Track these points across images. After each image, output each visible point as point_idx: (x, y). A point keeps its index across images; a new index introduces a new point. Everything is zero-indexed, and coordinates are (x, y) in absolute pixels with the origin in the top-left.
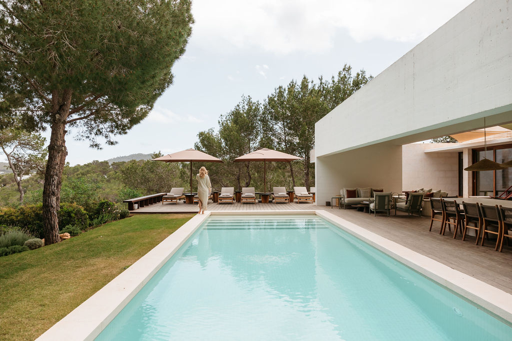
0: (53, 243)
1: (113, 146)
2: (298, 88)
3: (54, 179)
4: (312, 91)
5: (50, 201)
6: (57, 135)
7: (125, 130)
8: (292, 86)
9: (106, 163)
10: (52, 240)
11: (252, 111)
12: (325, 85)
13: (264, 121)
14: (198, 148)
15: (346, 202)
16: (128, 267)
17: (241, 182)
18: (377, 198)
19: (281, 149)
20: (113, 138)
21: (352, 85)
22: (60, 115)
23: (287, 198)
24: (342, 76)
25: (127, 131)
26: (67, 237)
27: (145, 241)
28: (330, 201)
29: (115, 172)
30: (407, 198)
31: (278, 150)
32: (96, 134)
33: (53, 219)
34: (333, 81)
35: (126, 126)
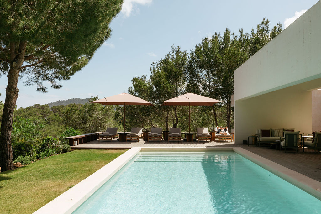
0: (8, 170)
1: (58, 89)
2: (221, 39)
3: (10, 116)
4: (233, 42)
5: (6, 135)
6: (13, 79)
7: (69, 75)
8: (215, 37)
9: (47, 106)
10: (7, 167)
11: (180, 60)
12: (246, 37)
13: (190, 69)
14: (131, 92)
15: (260, 140)
16: (73, 186)
17: (169, 123)
18: (287, 136)
19: (205, 94)
20: (57, 82)
21: (269, 37)
22: (16, 62)
23: (210, 137)
24: (261, 29)
25: (70, 76)
26: (19, 166)
27: (85, 169)
28: (247, 140)
29: (55, 115)
30: (314, 137)
31: (203, 94)
32: (43, 79)
33: (9, 150)
34: (253, 34)
35: (69, 72)
